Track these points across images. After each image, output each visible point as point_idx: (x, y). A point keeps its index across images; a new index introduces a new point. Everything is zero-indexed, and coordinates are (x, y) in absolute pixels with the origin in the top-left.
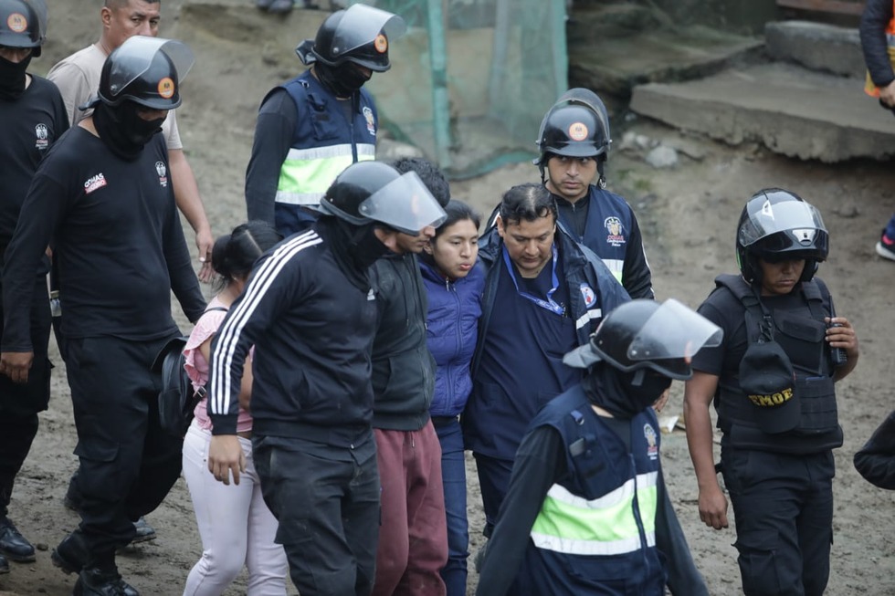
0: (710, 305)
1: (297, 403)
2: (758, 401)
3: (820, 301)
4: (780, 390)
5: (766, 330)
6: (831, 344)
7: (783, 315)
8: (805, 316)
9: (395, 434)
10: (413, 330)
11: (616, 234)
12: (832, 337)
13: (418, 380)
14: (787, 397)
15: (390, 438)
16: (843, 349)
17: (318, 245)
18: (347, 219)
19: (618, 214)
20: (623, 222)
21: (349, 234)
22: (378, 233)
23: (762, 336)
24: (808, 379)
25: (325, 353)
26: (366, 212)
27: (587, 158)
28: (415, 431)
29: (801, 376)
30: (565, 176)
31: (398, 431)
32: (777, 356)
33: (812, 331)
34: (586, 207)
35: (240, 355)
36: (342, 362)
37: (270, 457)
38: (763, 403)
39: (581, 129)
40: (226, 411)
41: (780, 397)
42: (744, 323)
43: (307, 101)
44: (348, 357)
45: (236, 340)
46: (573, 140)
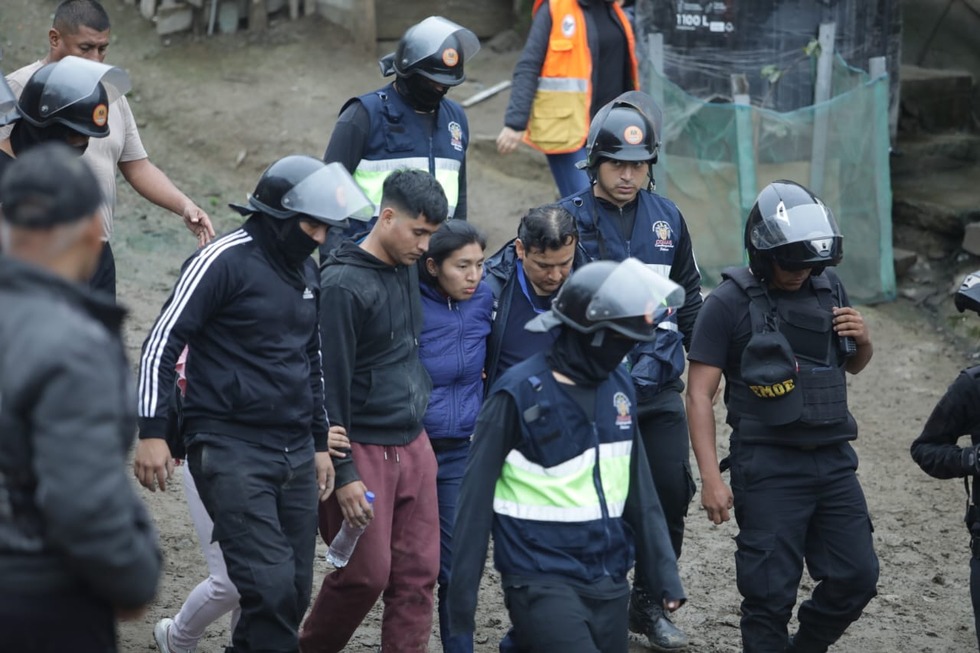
0: (714, 296)
1: (229, 403)
2: (759, 392)
3: (829, 291)
4: (780, 381)
5: (770, 320)
6: (839, 333)
7: (787, 306)
8: (813, 306)
9: (375, 449)
10: (400, 344)
11: (664, 238)
12: (840, 326)
13: (403, 394)
14: (788, 388)
15: (369, 453)
16: (852, 338)
17: (247, 243)
18: (271, 213)
19: (666, 217)
20: (672, 226)
21: (275, 229)
22: (304, 226)
23: (766, 327)
24: (815, 369)
25: (258, 352)
26: (288, 204)
27: (642, 162)
28: (399, 446)
29: (807, 367)
30: (619, 181)
31: (377, 445)
32: (779, 347)
33: (820, 321)
34: (633, 211)
35: (169, 358)
36: (276, 361)
37: (201, 455)
38: (764, 395)
39: (636, 133)
40: (152, 414)
41: (781, 388)
42: (748, 314)
44: (281, 355)
45: (164, 342)
46: (627, 143)
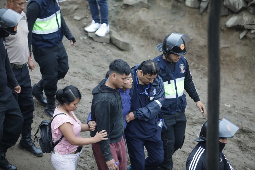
19: (183, 63)
20: (185, 65)
39: (183, 46)
43: (42, 4)
